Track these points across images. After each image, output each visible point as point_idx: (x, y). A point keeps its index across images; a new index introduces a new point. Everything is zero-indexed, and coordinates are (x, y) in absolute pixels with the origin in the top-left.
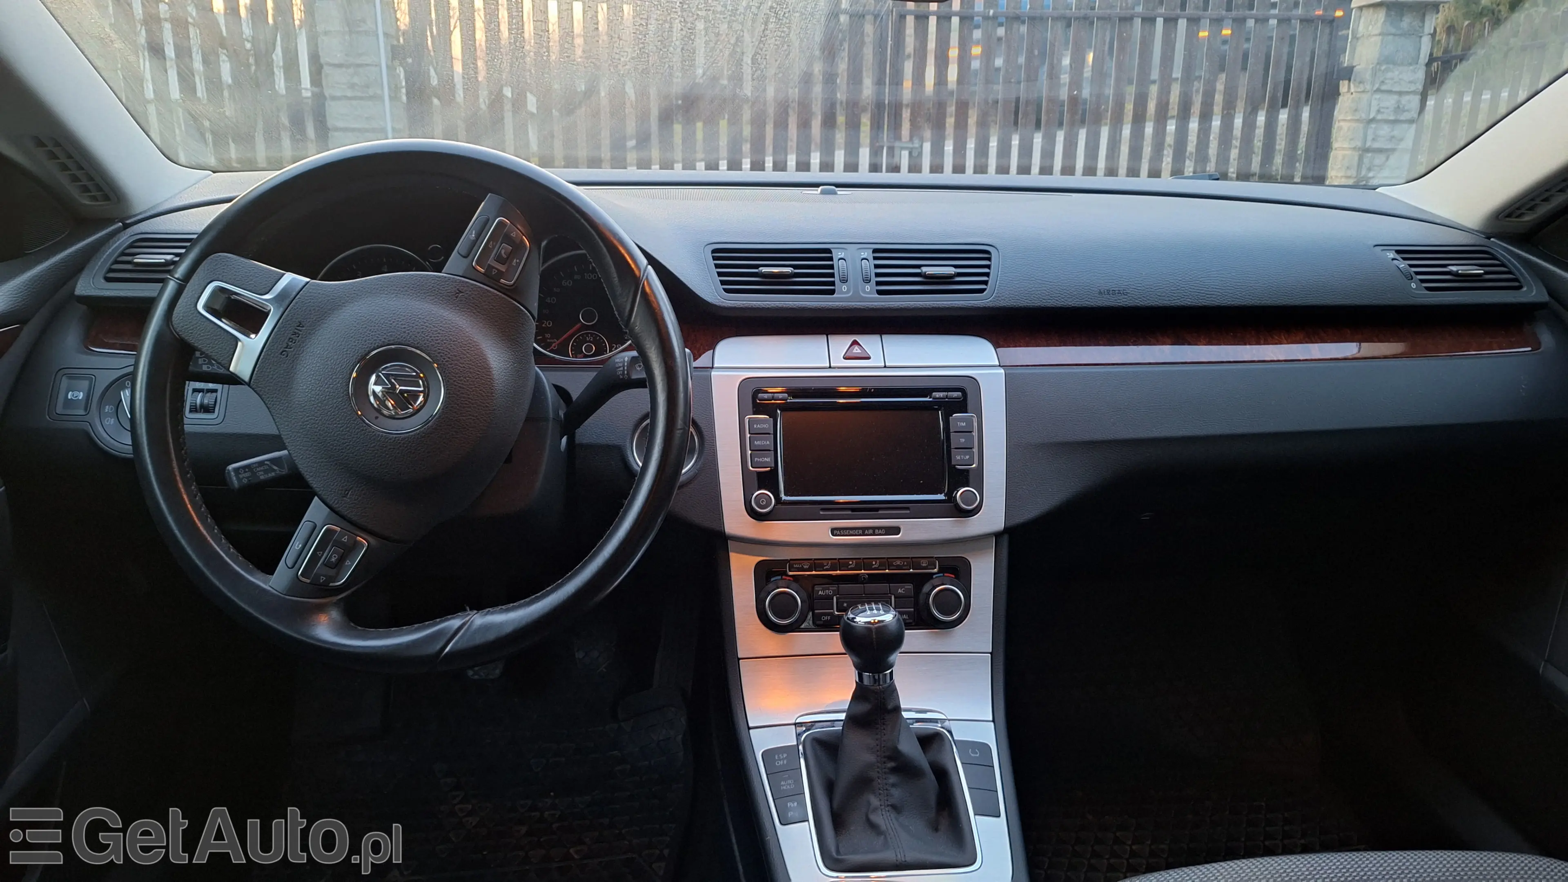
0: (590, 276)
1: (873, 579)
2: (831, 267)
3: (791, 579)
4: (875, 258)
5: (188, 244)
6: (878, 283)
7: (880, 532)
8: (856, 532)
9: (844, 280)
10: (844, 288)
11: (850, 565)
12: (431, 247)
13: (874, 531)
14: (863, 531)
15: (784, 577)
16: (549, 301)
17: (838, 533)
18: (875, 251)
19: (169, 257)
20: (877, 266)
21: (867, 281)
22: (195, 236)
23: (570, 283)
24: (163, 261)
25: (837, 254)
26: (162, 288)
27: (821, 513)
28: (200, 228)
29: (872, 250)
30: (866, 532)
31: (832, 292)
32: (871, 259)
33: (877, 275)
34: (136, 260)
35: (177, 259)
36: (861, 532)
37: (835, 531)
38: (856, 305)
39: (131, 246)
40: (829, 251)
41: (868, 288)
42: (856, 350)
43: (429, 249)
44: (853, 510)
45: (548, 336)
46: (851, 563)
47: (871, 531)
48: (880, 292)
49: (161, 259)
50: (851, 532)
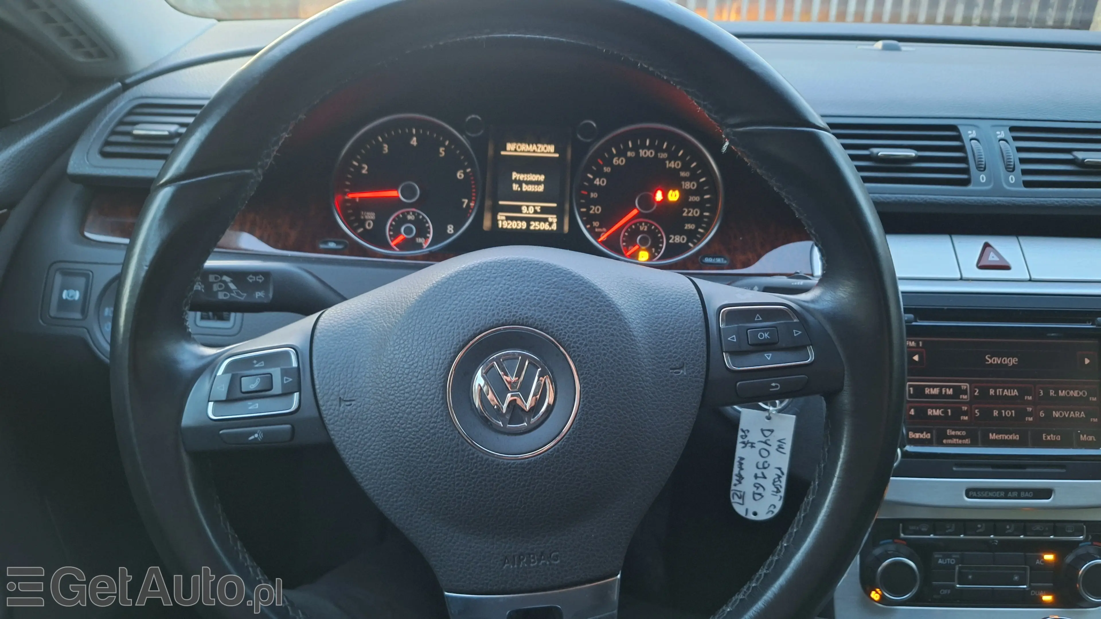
0: (645, 153)
1: (1005, 545)
2: (962, 149)
3: (905, 543)
4: (1015, 139)
5: (198, 112)
6: (1024, 172)
7: (1027, 495)
8: (997, 494)
9: (981, 168)
10: (983, 178)
11: (978, 528)
12: (469, 118)
13: (1019, 493)
14: (1006, 493)
15: (896, 541)
16: (598, 183)
17: (975, 494)
18: (1012, 129)
19: (173, 128)
20: (1019, 150)
21: (1010, 169)
22: (206, 102)
23: (622, 161)
24: (166, 133)
25: (969, 133)
26: (164, 164)
27: (954, 469)
28: (213, 92)
29: (1008, 128)
30: (1010, 494)
31: (966, 182)
32: (1010, 140)
33: (1022, 161)
34: (136, 132)
35: (183, 130)
36: (1002, 494)
37: (971, 492)
38: (999, 201)
39: (130, 113)
40: (953, 128)
41: (1012, 178)
42: (992, 258)
43: (467, 120)
44: (993, 466)
45: (596, 224)
46: (979, 526)
47: (1015, 494)
48: (1027, 184)
49: (164, 130)
50: (991, 494)
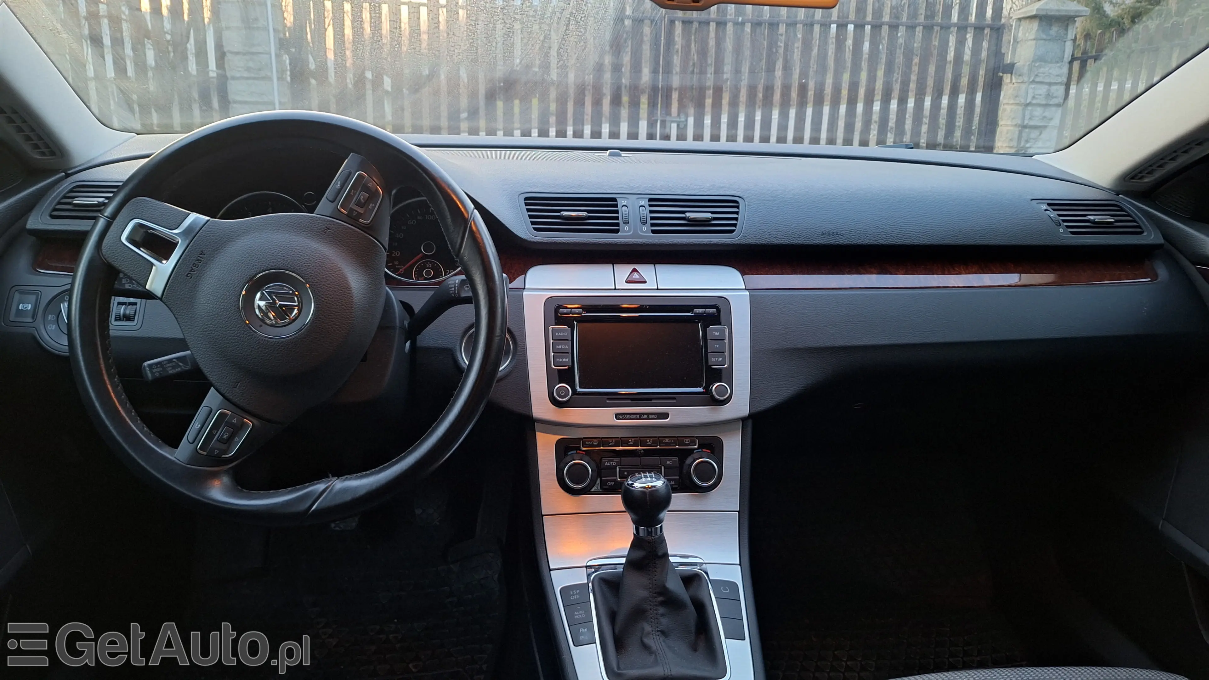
0: (429, 217)
1: (648, 453)
2: (617, 212)
3: (584, 453)
4: (650, 206)
5: (115, 190)
6: (653, 225)
7: (653, 416)
9: (626, 223)
10: (627, 228)
11: (630, 442)
12: (306, 194)
13: (648, 416)
14: (640, 416)
15: (578, 451)
16: (398, 236)
17: (621, 417)
18: (650, 200)
19: (101, 200)
20: (651, 212)
21: (644, 223)
22: (121, 184)
23: (414, 222)
24: (96, 202)
25: (621, 202)
26: (95, 222)
27: (608, 401)
28: (125, 177)
29: (647, 200)
30: (642, 417)
31: (617, 231)
32: (647, 206)
33: (652, 218)
34: (75, 202)
35: (107, 201)
36: (638, 416)
37: (618, 416)
38: (635, 241)
39: (71, 191)
40: (614, 200)
41: (644, 228)
42: (636, 276)
43: (305, 195)
44: (632, 399)
45: (396, 263)
46: (630, 440)
47: (646, 416)
48: (654, 232)
49: (95, 201)
50: (631, 417)
